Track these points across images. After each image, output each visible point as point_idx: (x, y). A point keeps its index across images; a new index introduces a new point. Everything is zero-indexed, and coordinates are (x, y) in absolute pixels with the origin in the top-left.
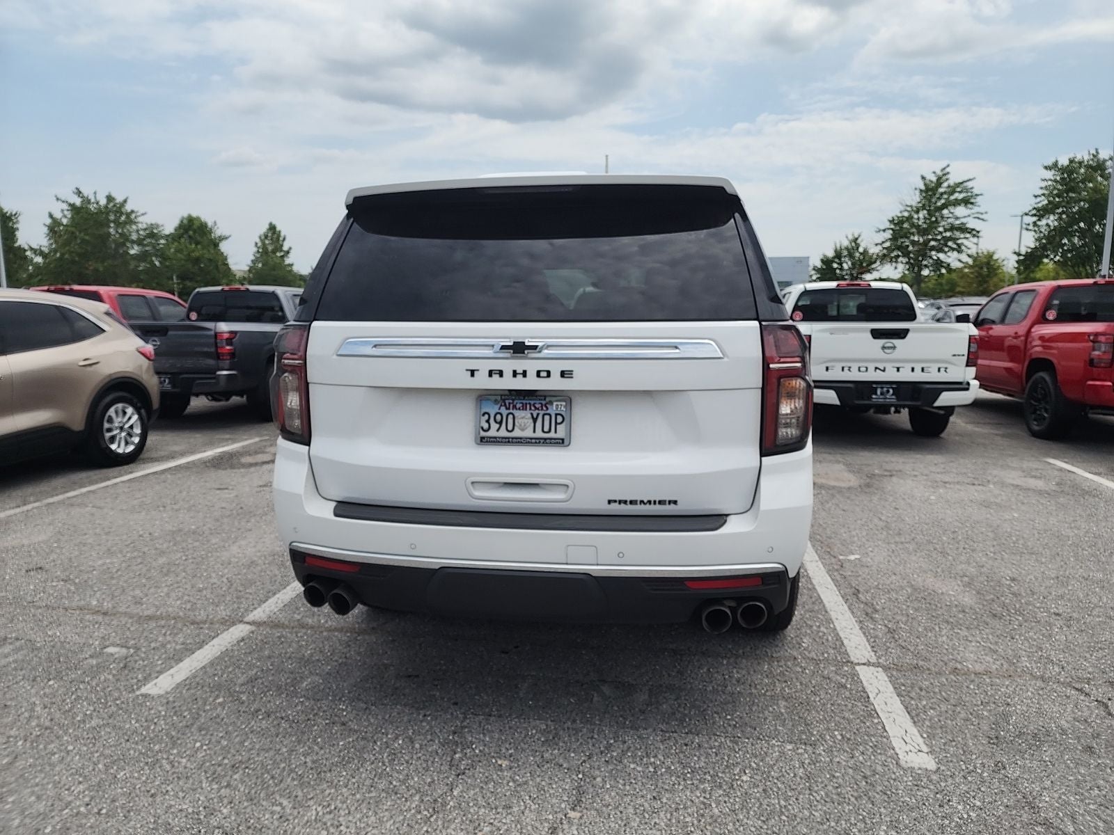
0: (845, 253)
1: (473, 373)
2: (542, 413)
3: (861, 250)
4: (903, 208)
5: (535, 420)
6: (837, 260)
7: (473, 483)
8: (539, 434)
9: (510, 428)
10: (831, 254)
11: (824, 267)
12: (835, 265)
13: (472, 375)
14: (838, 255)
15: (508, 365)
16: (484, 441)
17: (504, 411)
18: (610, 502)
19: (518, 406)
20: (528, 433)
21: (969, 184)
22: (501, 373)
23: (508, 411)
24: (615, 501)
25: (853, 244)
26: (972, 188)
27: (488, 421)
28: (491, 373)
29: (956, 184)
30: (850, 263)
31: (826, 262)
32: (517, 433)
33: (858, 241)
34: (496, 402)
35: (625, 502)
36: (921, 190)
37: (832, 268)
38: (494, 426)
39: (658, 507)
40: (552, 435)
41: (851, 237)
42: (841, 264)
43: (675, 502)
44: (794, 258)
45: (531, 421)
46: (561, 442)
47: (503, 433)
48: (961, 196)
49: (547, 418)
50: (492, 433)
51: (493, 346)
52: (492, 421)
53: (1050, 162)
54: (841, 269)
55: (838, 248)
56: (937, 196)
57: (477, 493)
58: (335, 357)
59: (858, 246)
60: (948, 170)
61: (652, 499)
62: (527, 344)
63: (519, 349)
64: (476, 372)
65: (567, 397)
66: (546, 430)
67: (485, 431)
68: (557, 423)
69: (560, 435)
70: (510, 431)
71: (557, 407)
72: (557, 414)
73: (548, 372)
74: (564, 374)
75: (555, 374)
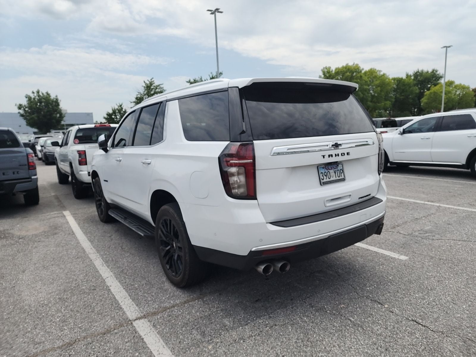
0: (117, 111)
1: (324, 156)
2: (336, 170)
3: (124, 110)
4: (138, 94)
5: (335, 173)
6: (114, 114)
7: (326, 201)
8: (338, 178)
9: (329, 177)
10: (111, 112)
11: (108, 117)
12: (113, 117)
13: (324, 157)
14: (114, 112)
15: (333, 152)
16: (322, 184)
17: (327, 171)
18: (359, 198)
19: (330, 168)
20: (335, 178)
21: (161, 86)
22: (332, 156)
25: (120, 108)
26: (163, 87)
27: (323, 176)
28: (329, 156)
29: (156, 86)
30: (120, 115)
31: (109, 115)
32: (332, 179)
33: (122, 106)
34: (323, 168)
36: (144, 87)
37: (112, 118)
38: (325, 177)
39: (367, 197)
40: (341, 178)
41: (118, 105)
42: (116, 116)
43: (370, 195)
44: (86, 113)
45: (334, 173)
46: (343, 180)
47: (328, 180)
48: (159, 90)
49: (338, 171)
50: (325, 180)
51: (328, 145)
52: (324, 176)
53: (188, 80)
54: (116, 118)
55: (114, 109)
56: (151, 90)
57: (327, 205)
58: (270, 156)
59: (122, 109)
60: (153, 80)
62: (338, 143)
63: (336, 146)
64: (325, 156)
65: (342, 163)
66: (339, 176)
67: (323, 180)
68: (341, 173)
69: (343, 177)
70: (329, 179)
71: (340, 167)
72: (341, 170)
73: (344, 154)
74: (348, 154)
75: (346, 154)
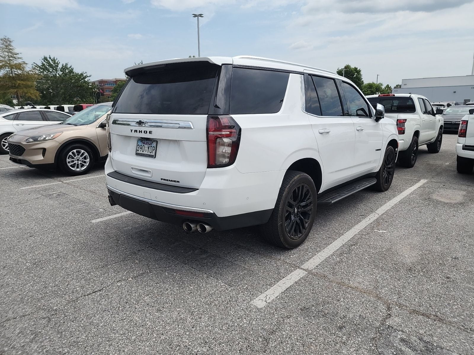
2: (150, 146)
5: (148, 148)
7: (132, 168)
8: (149, 153)
9: (143, 151)
15: (138, 128)
16: (137, 154)
18: (162, 179)
19: (146, 143)
20: (146, 153)
22: (137, 131)
23: (143, 145)
24: (163, 179)
27: (139, 148)
28: (135, 131)
32: (144, 153)
35: (165, 180)
38: (140, 149)
39: (174, 183)
40: (151, 154)
43: (179, 182)
46: (154, 156)
49: (151, 147)
51: (135, 122)
57: (133, 172)
61: (172, 180)
62: (142, 121)
63: (140, 123)
64: (132, 131)
65: (156, 141)
66: (151, 152)
67: (138, 151)
68: (153, 150)
69: (153, 154)
70: (143, 152)
71: (154, 144)
72: (154, 147)
73: (147, 132)
74: (150, 132)
75: (148, 132)
